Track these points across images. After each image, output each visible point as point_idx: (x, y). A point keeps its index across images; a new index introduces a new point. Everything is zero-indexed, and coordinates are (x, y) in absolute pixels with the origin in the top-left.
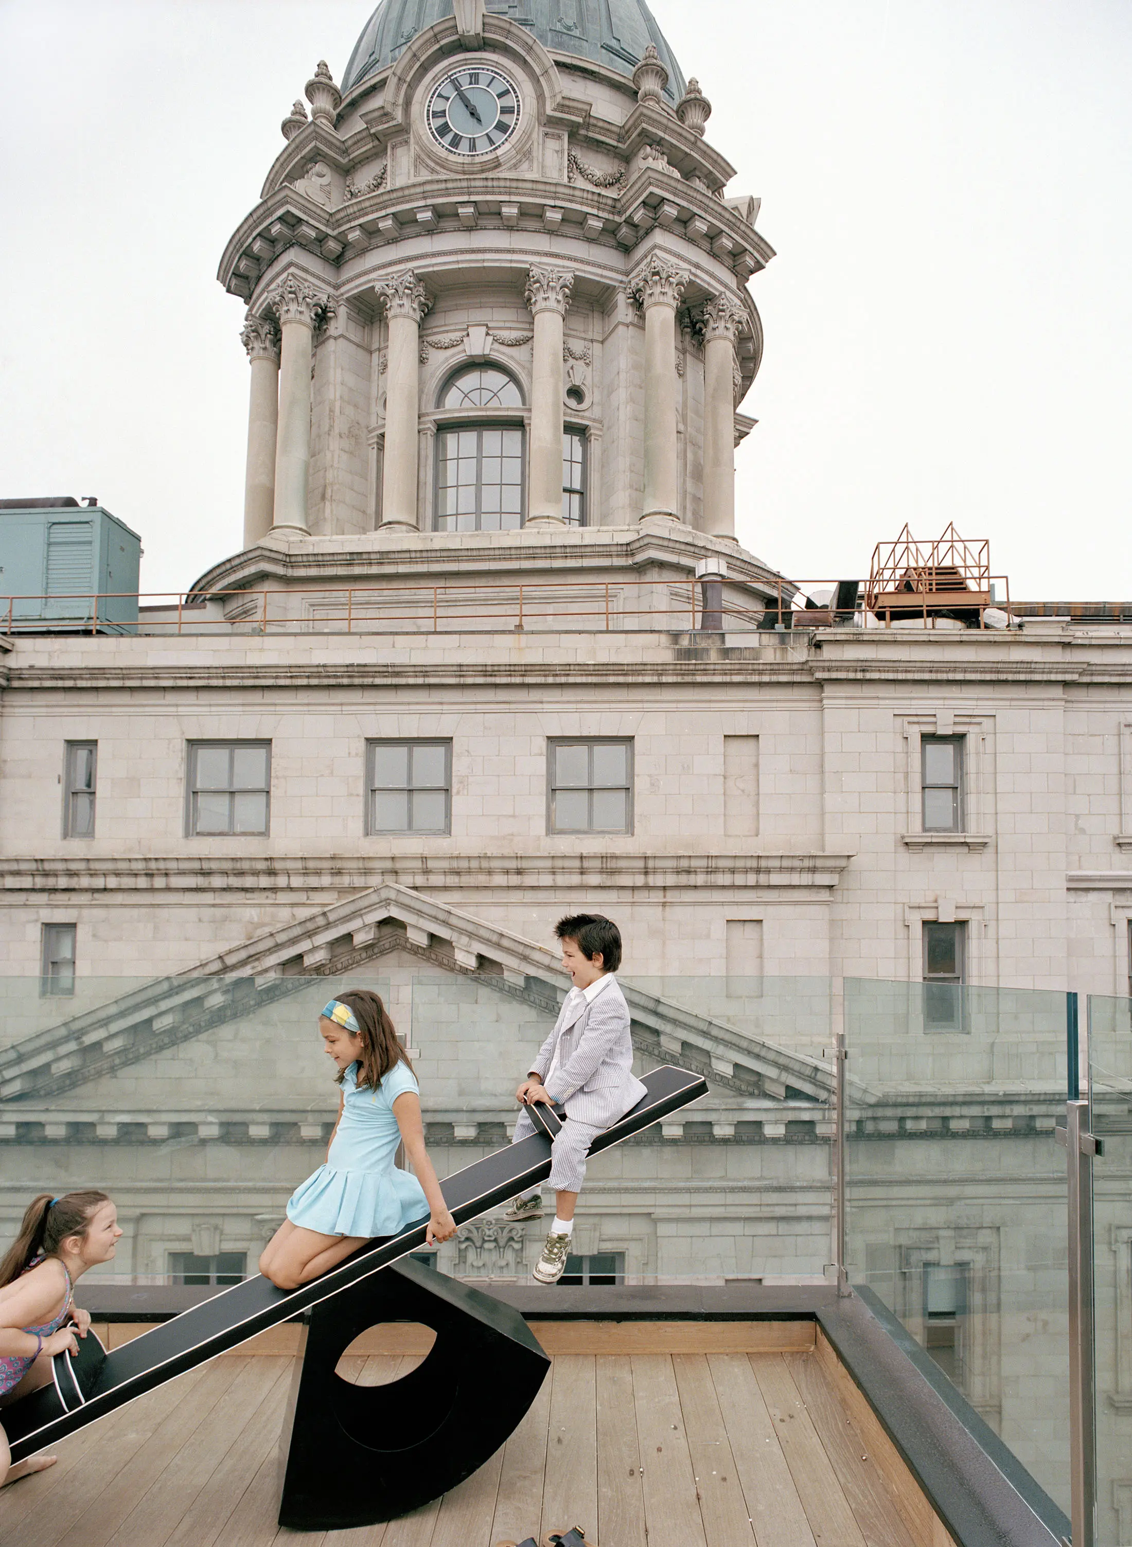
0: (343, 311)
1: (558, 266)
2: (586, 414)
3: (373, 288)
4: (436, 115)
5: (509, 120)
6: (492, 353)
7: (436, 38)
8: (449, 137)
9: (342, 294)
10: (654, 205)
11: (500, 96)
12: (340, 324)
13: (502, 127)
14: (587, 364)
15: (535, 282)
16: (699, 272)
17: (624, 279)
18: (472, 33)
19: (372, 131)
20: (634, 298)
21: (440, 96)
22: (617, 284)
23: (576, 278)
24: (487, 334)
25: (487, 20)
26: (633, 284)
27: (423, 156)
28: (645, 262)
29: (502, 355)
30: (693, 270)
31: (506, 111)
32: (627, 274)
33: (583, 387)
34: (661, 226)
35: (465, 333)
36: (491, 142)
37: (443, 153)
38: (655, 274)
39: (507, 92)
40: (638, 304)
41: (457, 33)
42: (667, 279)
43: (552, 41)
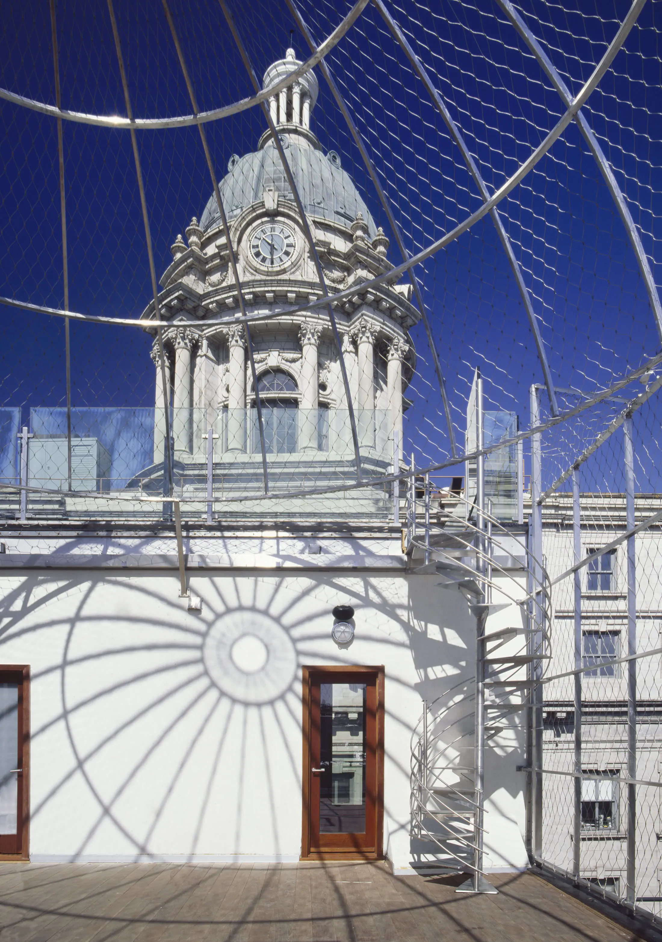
0: (205, 343)
1: (314, 322)
2: (328, 397)
3: (222, 331)
4: (254, 247)
5: (290, 250)
6: (281, 365)
7: (254, 210)
8: (261, 257)
9: (205, 334)
10: (362, 295)
11: (286, 238)
12: (204, 349)
13: (287, 253)
14: (329, 372)
15: (304, 330)
16: (384, 327)
17: (348, 329)
18: (272, 208)
19: (222, 254)
20: (353, 338)
21: (256, 237)
22: (343, 331)
23: (324, 328)
24: (279, 355)
25: (279, 202)
26: (352, 332)
27: (247, 267)
28: (358, 321)
29: (285, 366)
30: (382, 326)
31: (288, 246)
32: (349, 327)
33: (327, 383)
34: (366, 303)
35: (267, 355)
36: (281, 260)
37: (258, 266)
38: (363, 327)
39: (289, 236)
40: (354, 343)
41: (265, 208)
42: (369, 330)
43: (310, 210)
